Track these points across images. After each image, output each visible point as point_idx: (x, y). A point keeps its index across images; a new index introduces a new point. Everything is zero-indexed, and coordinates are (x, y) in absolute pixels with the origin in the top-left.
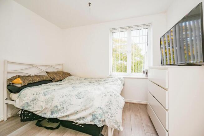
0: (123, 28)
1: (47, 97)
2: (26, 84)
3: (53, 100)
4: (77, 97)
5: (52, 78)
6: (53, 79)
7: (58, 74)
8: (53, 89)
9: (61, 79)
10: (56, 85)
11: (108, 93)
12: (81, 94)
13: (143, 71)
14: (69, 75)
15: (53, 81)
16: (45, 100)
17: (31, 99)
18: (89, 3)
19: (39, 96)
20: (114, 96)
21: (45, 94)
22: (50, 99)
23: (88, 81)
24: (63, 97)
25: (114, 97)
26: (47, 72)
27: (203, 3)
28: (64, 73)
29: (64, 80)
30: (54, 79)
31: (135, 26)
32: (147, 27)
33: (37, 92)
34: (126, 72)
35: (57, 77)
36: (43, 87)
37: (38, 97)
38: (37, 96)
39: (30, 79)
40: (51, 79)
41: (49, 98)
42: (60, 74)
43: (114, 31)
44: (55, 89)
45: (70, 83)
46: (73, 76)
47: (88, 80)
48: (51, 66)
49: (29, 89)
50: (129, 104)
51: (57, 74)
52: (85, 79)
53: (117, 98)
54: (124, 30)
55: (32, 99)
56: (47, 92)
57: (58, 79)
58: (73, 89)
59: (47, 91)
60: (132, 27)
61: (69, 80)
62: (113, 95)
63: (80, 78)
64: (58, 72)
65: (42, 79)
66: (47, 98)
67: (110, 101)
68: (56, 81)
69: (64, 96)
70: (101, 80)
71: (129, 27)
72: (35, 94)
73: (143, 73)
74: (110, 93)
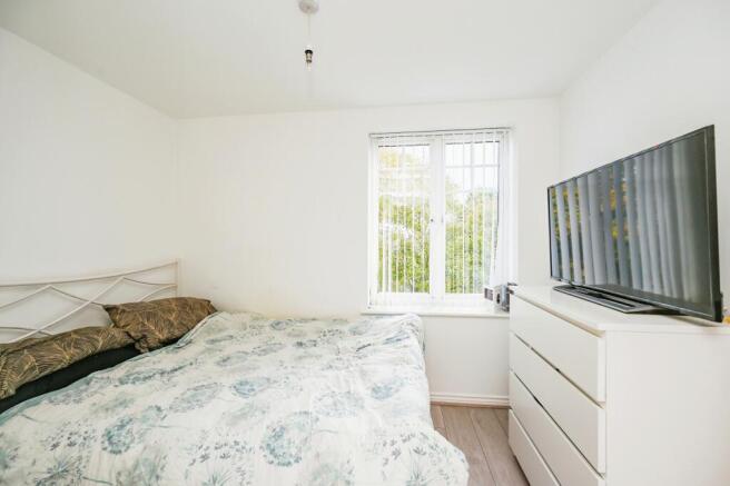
0: (419, 134)
1: (129, 457)
2: (12, 392)
3: (158, 477)
4: (271, 458)
5: (133, 334)
6: (138, 341)
7: (160, 313)
8: (151, 407)
9: (177, 333)
10: (157, 376)
11: (404, 441)
12: (286, 436)
13: (486, 290)
14: (208, 308)
15: (137, 346)
16: (119, 474)
17: (45, 470)
18: (309, 52)
19: (84, 454)
20: (428, 450)
21: (112, 443)
22: (142, 469)
23: (289, 335)
24: (205, 458)
25: (431, 455)
26: (108, 309)
27: (716, 130)
28: (184, 304)
29: (188, 337)
30: (144, 337)
31: (459, 131)
32: (499, 137)
33: (74, 428)
34: (427, 290)
35: (156, 326)
36: (96, 398)
37: (80, 458)
38: (74, 452)
39: (30, 359)
40: (130, 341)
41: (136, 467)
42: (170, 311)
43: (384, 142)
44: (159, 409)
45: (218, 356)
46: (224, 314)
47: (289, 330)
48: (127, 278)
49: (28, 412)
50: (439, 408)
51: (155, 315)
52: (276, 325)
53: (440, 460)
54: (423, 140)
55: (49, 471)
56: (124, 432)
57: (163, 336)
58: (241, 401)
59: (122, 426)
60: (449, 132)
61: (209, 333)
62: (426, 449)
63: (255, 324)
64: (158, 303)
65: (88, 350)
66: (130, 464)
67: (417, 477)
68: (152, 345)
69: (214, 454)
70: (338, 327)
71: (439, 133)
72: (64, 442)
73: (486, 296)
74: (415, 443)
